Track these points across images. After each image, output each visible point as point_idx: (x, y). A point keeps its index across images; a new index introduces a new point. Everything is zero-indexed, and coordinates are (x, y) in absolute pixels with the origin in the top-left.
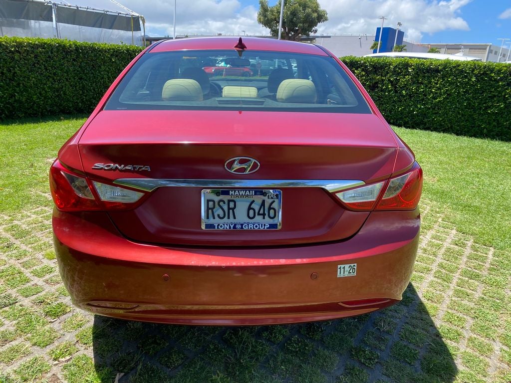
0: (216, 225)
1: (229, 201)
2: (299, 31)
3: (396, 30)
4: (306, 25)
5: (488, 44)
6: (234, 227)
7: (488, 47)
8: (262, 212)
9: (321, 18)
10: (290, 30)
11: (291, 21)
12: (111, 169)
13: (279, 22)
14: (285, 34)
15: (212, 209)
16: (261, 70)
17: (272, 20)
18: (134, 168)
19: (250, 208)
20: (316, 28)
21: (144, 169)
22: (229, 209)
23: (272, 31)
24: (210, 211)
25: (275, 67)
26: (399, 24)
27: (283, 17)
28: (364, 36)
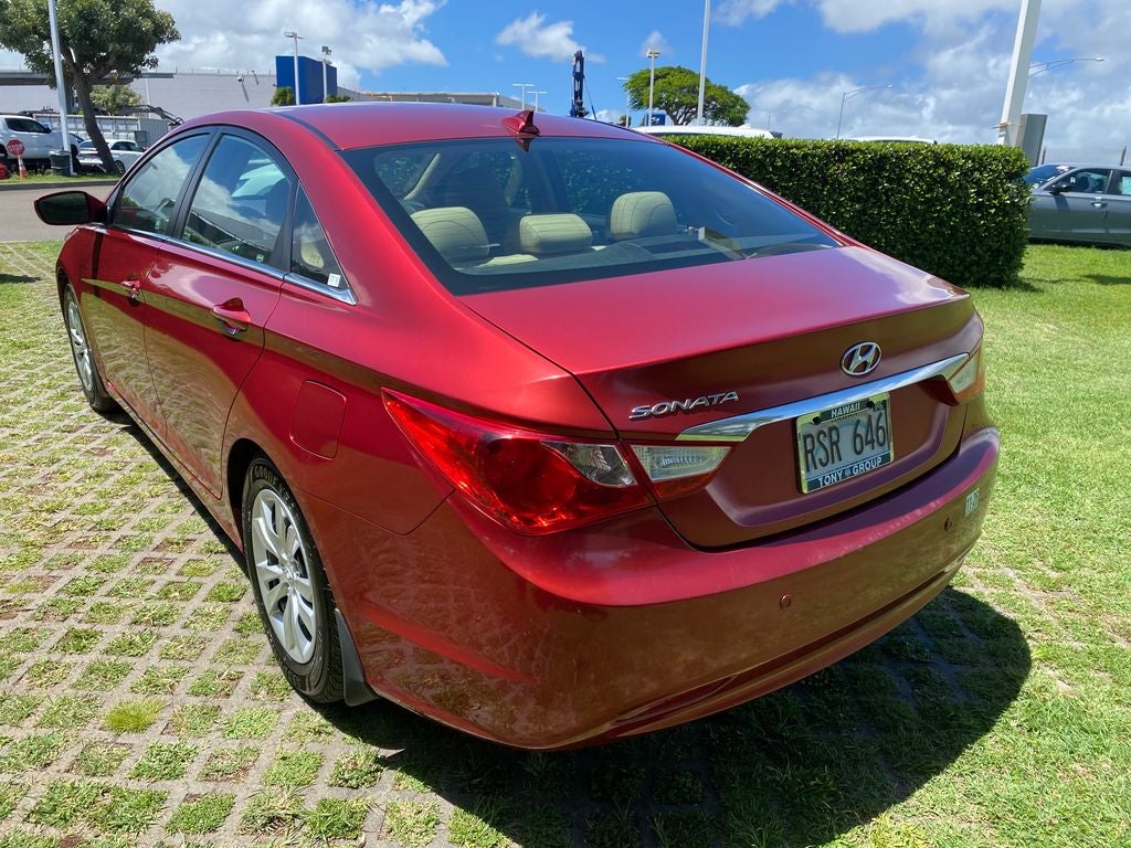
0: (821, 479)
1: (831, 429)
2: (111, 62)
3: (321, 63)
4: (129, 48)
5: (494, 94)
6: (843, 476)
7: (495, 101)
8: (869, 439)
9: (162, 31)
10: (83, 58)
11: (84, 36)
12: (669, 413)
13: (48, 38)
14: (72, 70)
15: (811, 451)
16: (24, 160)
17: (26, 32)
18: (711, 400)
19: (856, 435)
20: (152, 54)
21: (725, 399)
22: (832, 444)
23: (30, 58)
24: (810, 455)
25: (63, 151)
26: (325, 49)
27: (59, 25)
28: (248, 76)
